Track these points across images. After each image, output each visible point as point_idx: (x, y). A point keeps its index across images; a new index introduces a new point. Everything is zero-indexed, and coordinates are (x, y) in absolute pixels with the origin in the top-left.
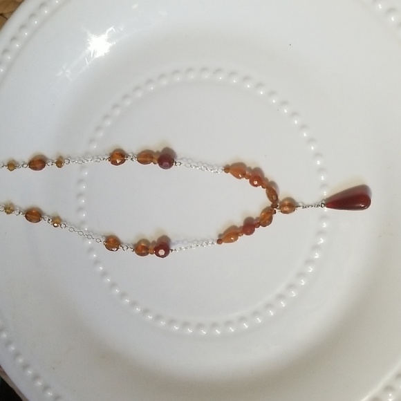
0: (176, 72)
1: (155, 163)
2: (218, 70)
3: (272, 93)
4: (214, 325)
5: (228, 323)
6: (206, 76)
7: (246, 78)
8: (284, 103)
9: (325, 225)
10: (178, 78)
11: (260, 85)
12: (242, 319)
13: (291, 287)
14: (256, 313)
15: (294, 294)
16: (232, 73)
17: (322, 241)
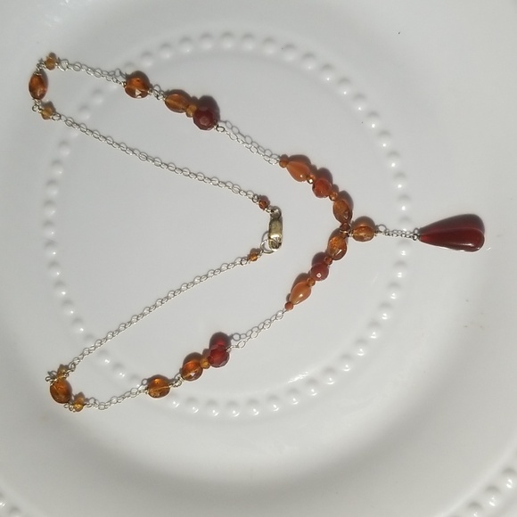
0: (227, 35)
1: (188, 115)
2: (289, 47)
3: (359, 97)
4: (212, 403)
5: (232, 404)
6: (270, 50)
7: (327, 67)
8: (373, 114)
9: (394, 296)
10: (228, 45)
11: (344, 81)
12: (253, 402)
13: (330, 371)
14: (273, 398)
15: (331, 381)
16: (309, 56)
17: (385, 316)
